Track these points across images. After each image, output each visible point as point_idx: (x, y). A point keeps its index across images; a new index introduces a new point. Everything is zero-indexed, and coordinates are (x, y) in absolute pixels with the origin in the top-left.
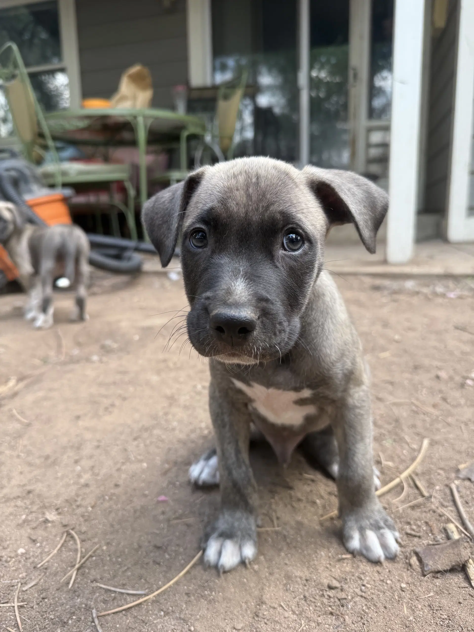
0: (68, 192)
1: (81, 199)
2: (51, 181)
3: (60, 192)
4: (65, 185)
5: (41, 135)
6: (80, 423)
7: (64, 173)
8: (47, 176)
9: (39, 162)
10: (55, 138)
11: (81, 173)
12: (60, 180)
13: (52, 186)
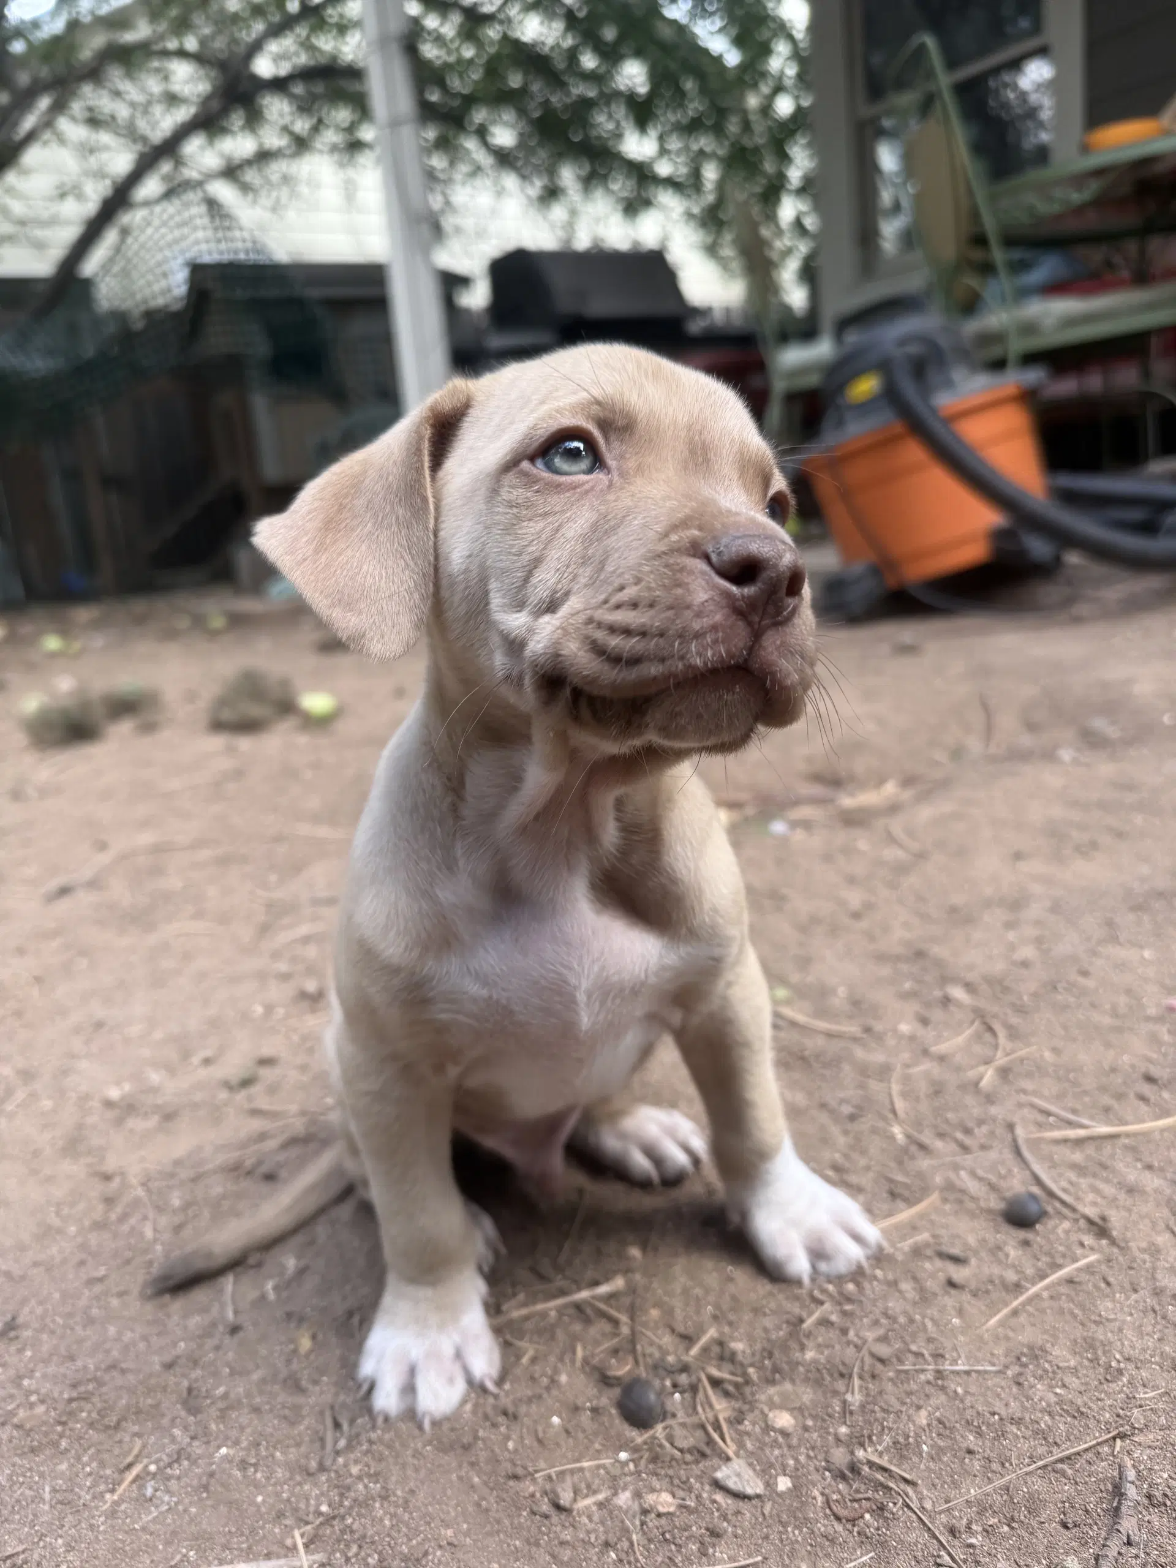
0: (1034, 376)
1: (1066, 387)
2: (996, 352)
3: (1014, 380)
4: (1030, 359)
5: (980, 240)
6: (1024, 866)
7: (1029, 328)
8: (988, 339)
9: (970, 306)
10: (1010, 241)
11: (1071, 322)
12: (1017, 346)
13: (998, 365)
